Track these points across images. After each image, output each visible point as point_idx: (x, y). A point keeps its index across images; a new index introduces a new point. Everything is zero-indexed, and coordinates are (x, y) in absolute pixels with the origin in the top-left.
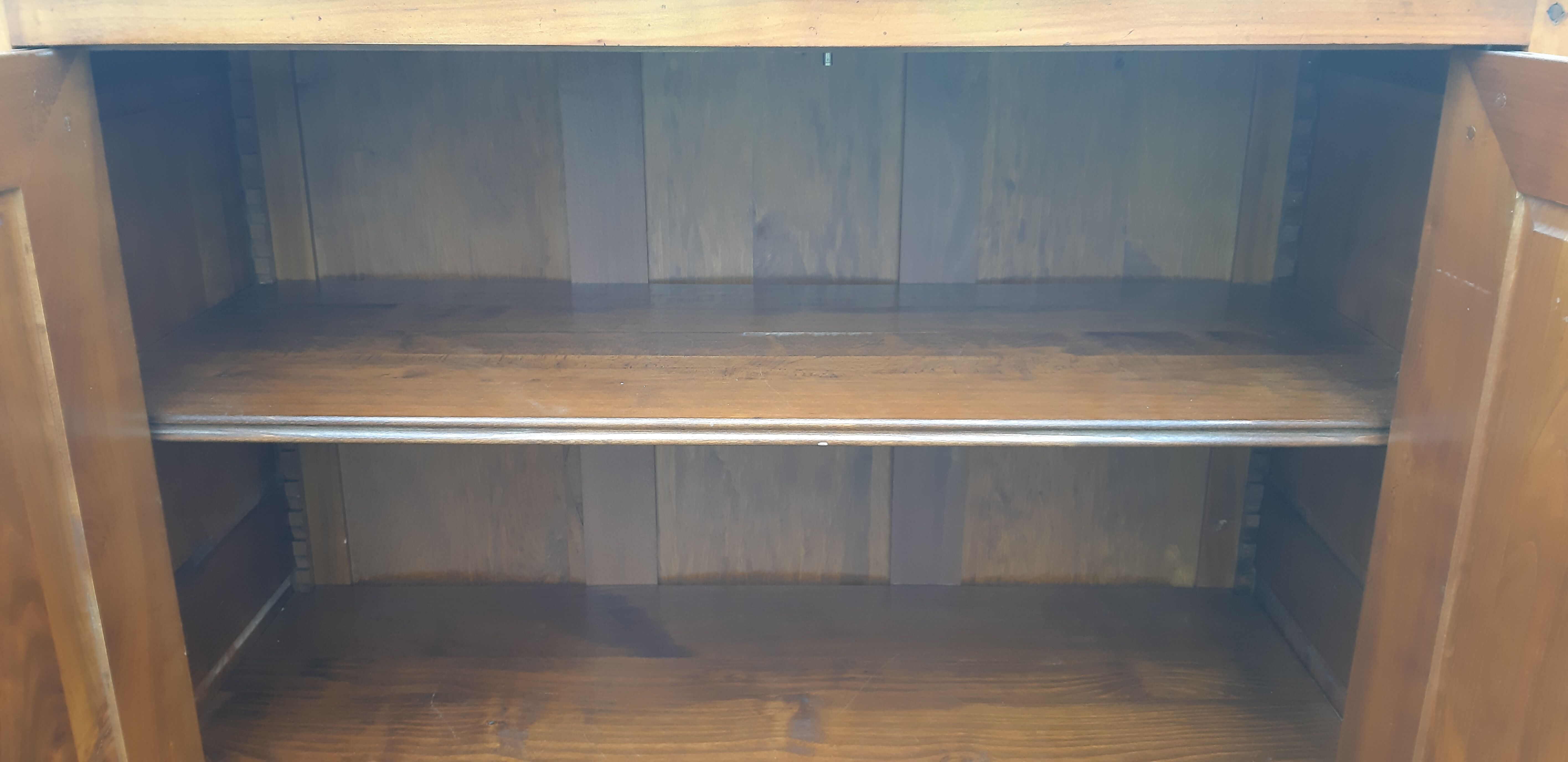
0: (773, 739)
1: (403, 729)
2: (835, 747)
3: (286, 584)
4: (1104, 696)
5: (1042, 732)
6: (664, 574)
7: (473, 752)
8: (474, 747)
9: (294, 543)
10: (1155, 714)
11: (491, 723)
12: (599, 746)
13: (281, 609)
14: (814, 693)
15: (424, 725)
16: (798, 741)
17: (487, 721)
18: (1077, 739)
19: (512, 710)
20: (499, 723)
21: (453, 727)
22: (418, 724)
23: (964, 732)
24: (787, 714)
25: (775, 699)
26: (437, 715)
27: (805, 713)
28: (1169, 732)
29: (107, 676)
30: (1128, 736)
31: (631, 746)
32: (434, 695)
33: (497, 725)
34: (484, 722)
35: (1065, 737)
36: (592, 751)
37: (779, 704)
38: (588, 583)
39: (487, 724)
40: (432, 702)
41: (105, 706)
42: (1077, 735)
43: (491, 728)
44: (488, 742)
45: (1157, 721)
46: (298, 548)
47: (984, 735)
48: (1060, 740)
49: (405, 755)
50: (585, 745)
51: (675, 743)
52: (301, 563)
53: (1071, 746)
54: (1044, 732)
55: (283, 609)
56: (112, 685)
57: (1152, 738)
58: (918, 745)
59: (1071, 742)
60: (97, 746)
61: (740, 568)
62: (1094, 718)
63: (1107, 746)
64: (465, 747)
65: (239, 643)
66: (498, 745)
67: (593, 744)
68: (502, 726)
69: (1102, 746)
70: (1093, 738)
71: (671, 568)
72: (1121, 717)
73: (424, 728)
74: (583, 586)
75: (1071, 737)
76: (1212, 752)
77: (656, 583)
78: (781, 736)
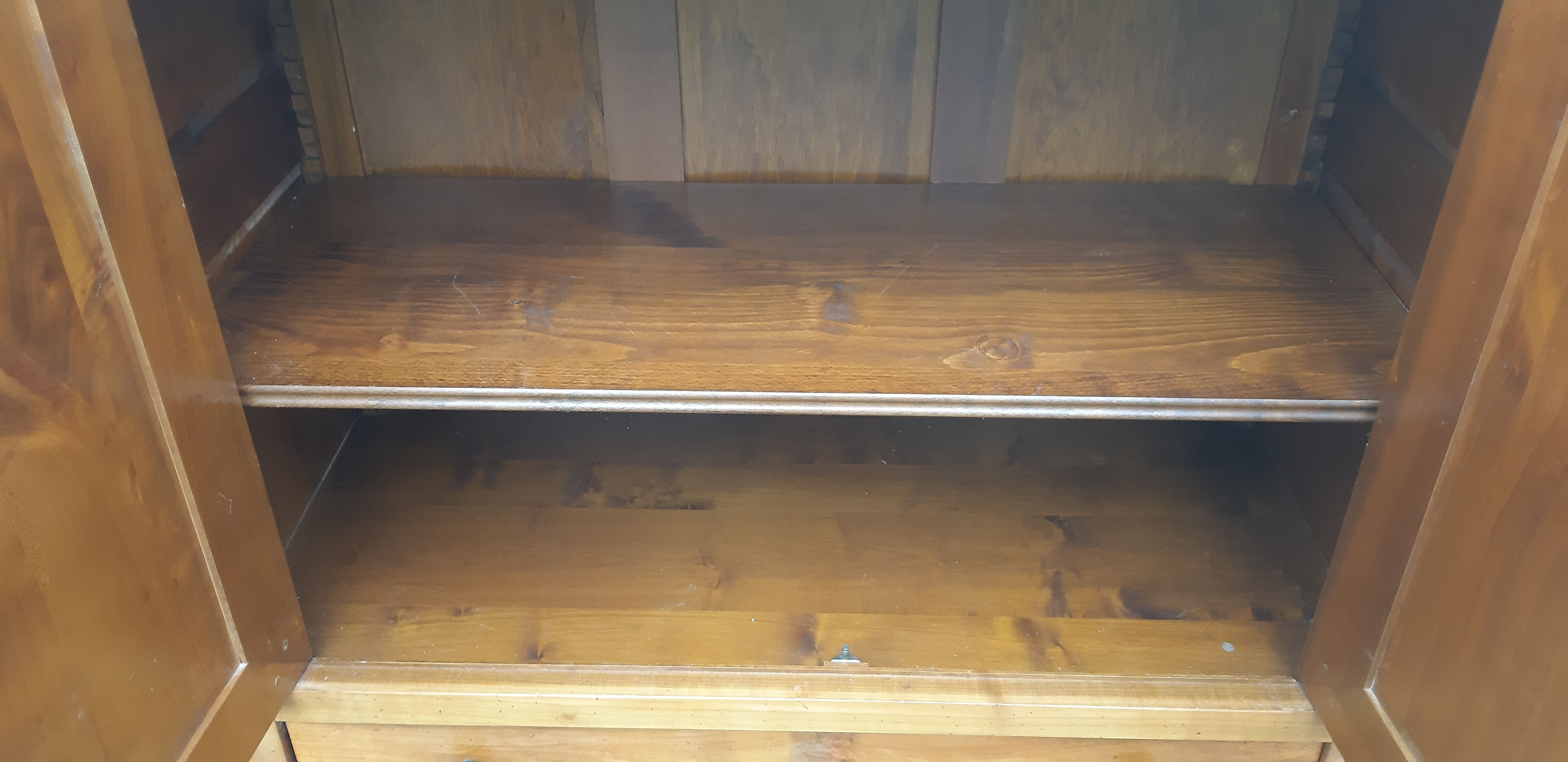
0: (806, 320)
1: (426, 307)
2: (869, 328)
3: (296, 173)
4: (1151, 284)
5: (1085, 315)
6: (691, 172)
7: (500, 327)
8: (499, 323)
9: (300, 130)
10: (1206, 300)
11: (516, 302)
12: (628, 324)
13: (293, 197)
14: (849, 281)
15: (447, 303)
16: (832, 322)
17: (512, 301)
18: (1123, 322)
19: (538, 291)
20: (524, 302)
21: (476, 305)
22: (442, 302)
23: (1004, 315)
24: (821, 299)
25: (808, 286)
26: (460, 294)
27: (838, 297)
28: (1220, 316)
29: (98, 215)
30: (1176, 320)
31: (660, 325)
32: (455, 277)
33: (522, 304)
34: (509, 301)
35: (1107, 320)
36: (620, 328)
37: (812, 289)
38: (612, 178)
39: (512, 303)
40: (454, 283)
41: (99, 248)
42: (1122, 318)
43: (516, 306)
44: (513, 319)
45: (1206, 306)
46: (305, 135)
47: (1025, 318)
48: (1103, 322)
49: (428, 329)
50: (612, 323)
51: (706, 322)
52: (310, 152)
53: (1116, 327)
54: (1088, 315)
55: (295, 198)
56: (104, 226)
57: (1202, 321)
58: (956, 326)
59: (1116, 324)
60: (95, 288)
61: (771, 166)
62: (1141, 303)
63: (1153, 328)
64: (490, 323)
65: (250, 225)
66: (524, 321)
67: (621, 323)
68: (528, 305)
69: (1149, 328)
70: (1139, 321)
71: (699, 165)
72: (1170, 302)
73: (447, 305)
74: (608, 181)
75: (1115, 320)
76: (1265, 334)
77: (684, 180)
78: (813, 318)
